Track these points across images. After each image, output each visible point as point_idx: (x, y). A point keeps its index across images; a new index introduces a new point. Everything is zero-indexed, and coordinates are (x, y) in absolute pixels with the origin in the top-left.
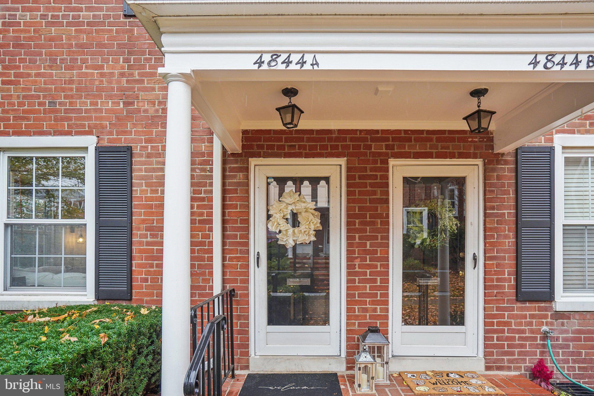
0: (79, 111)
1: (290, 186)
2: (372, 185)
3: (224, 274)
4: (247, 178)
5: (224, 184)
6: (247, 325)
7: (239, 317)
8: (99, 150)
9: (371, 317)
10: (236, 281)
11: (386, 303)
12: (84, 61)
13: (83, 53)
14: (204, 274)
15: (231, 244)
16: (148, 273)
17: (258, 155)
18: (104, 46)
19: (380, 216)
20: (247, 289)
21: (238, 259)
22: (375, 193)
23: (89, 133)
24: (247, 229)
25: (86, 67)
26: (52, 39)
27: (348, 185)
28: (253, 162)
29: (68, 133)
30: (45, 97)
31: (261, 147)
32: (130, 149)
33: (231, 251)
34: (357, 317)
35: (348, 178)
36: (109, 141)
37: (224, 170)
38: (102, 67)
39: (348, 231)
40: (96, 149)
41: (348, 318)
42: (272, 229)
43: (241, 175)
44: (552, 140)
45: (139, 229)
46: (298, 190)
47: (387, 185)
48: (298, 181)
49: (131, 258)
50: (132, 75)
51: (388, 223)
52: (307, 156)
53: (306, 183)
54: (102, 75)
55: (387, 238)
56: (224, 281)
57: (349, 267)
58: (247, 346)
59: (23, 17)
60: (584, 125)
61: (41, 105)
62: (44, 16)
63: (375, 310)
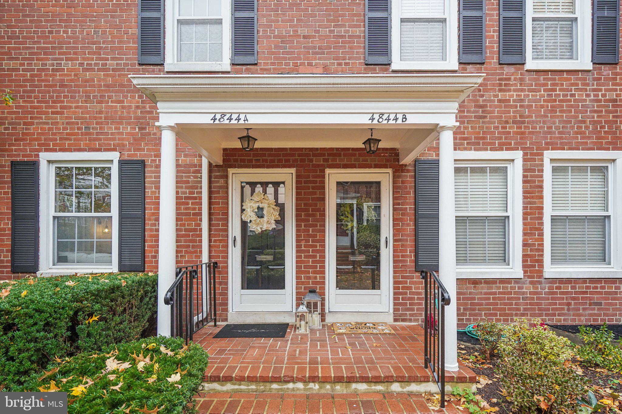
0: (107, 134)
1: (259, 189)
2: (313, 188)
3: (210, 251)
4: (227, 183)
5: (210, 187)
6: (227, 289)
7: (221, 283)
8: (121, 162)
9: (313, 283)
10: (218, 257)
11: (323, 272)
12: (110, 97)
13: (109, 91)
14: (196, 252)
15: (216, 230)
16: (156, 252)
17: (234, 166)
20: (227, 262)
21: (220, 241)
23: (114, 150)
24: (227, 220)
25: (112, 102)
26: (87, 81)
27: (297, 188)
28: (231, 171)
29: (99, 150)
30: (82, 123)
31: (236, 160)
32: (143, 162)
33: (215, 235)
34: (303, 283)
35: (297, 182)
36: (129, 156)
37: (210, 177)
38: (123, 102)
39: (297, 221)
40: (119, 161)
41: (297, 283)
42: (245, 218)
43: (222, 181)
44: (438, 155)
45: (150, 220)
46: (265, 192)
48: (265, 185)
49: (144, 241)
50: (144, 107)
51: (324, 215)
52: (268, 167)
53: (270, 186)
54: (123, 107)
55: (324, 226)
56: (210, 257)
57: (297, 246)
58: (227, 304)
59: (67, 65)
60: (463, 144)
61: (79, 129)
62: (81, 64)
63: (316, 278)
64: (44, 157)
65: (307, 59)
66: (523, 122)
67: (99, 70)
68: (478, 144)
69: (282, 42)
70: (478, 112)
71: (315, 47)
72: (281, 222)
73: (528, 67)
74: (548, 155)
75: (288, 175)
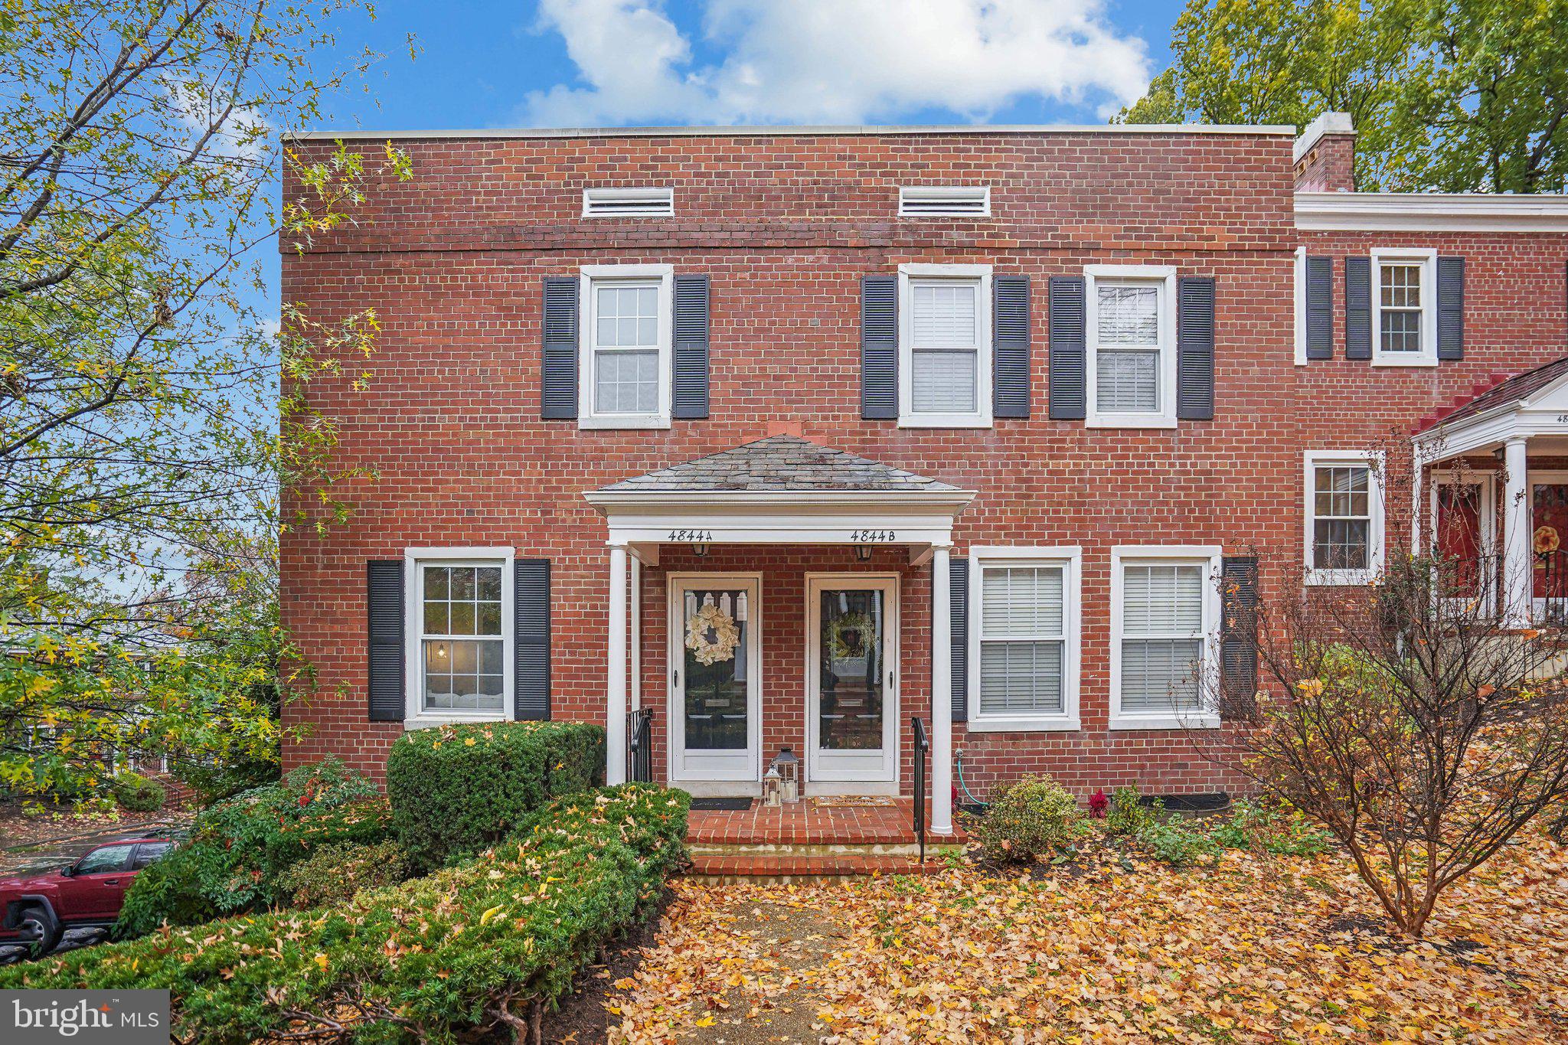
0: (497, 520)
1: (708, 600)
2: (787, 600)
3: (642, 693)
4: (665, 592)
5: (641, 599)
6: (665, 747)
7: (657, 739)
8: (517, 562)
9: (787, 739)
10: (653, 701)
11: (802, 724)
12: (502, 466)
13: (500, 458)
15: (649, 661)
16: (566, 693)
17: (674, 568)
18: (522, 450)
19: (796, 633)
20: (665, 709)
21: (656, 678)
22: (790, 608)
23: (507, 543)
24: (665, 646)
25: (505, 473)
26: (470, 443)
27: (765, 600)
28: (670, 575)
29: (486, 544)
30: (463, 505)
31: (677, 560)
32: (548, 561)
33: (649, 670)
34: (773, 739)
35: (765, 592)
36: (527, 552)
37: (642, 584)
38: (519, 473)
39: (765, 648)
40: (516, 561)
41: (765, 739)
42: (690, 643)
43: (658, 589)
44: (967, 552)
45: (557, 646)
46: (717, 604)
47: (802, 600)
48: (717, 594)
49: (549, 677)
50: (549, 481)
51: (803, 640)
52: (723, 570)
53: (725, 595)
54: (520, 481)
55: (803, 656)
56: (642, 701)
57: (765, 686)
58: (665, 770)
59: (442, 420)
60: (999, 536)
61: (459, 513)
62: (461, 419)
63: (791, 732)
64: (411, 553)
65: (780, 409)
66: (1083, 504)
67: (487, 427)
68: (1021, 535)
69: (744, 385)
70: (1020, 489)
71: (790, 393)
72: (740, 649)
73: (1090, 423)
74: (1117, 551)
75: (751, 581)
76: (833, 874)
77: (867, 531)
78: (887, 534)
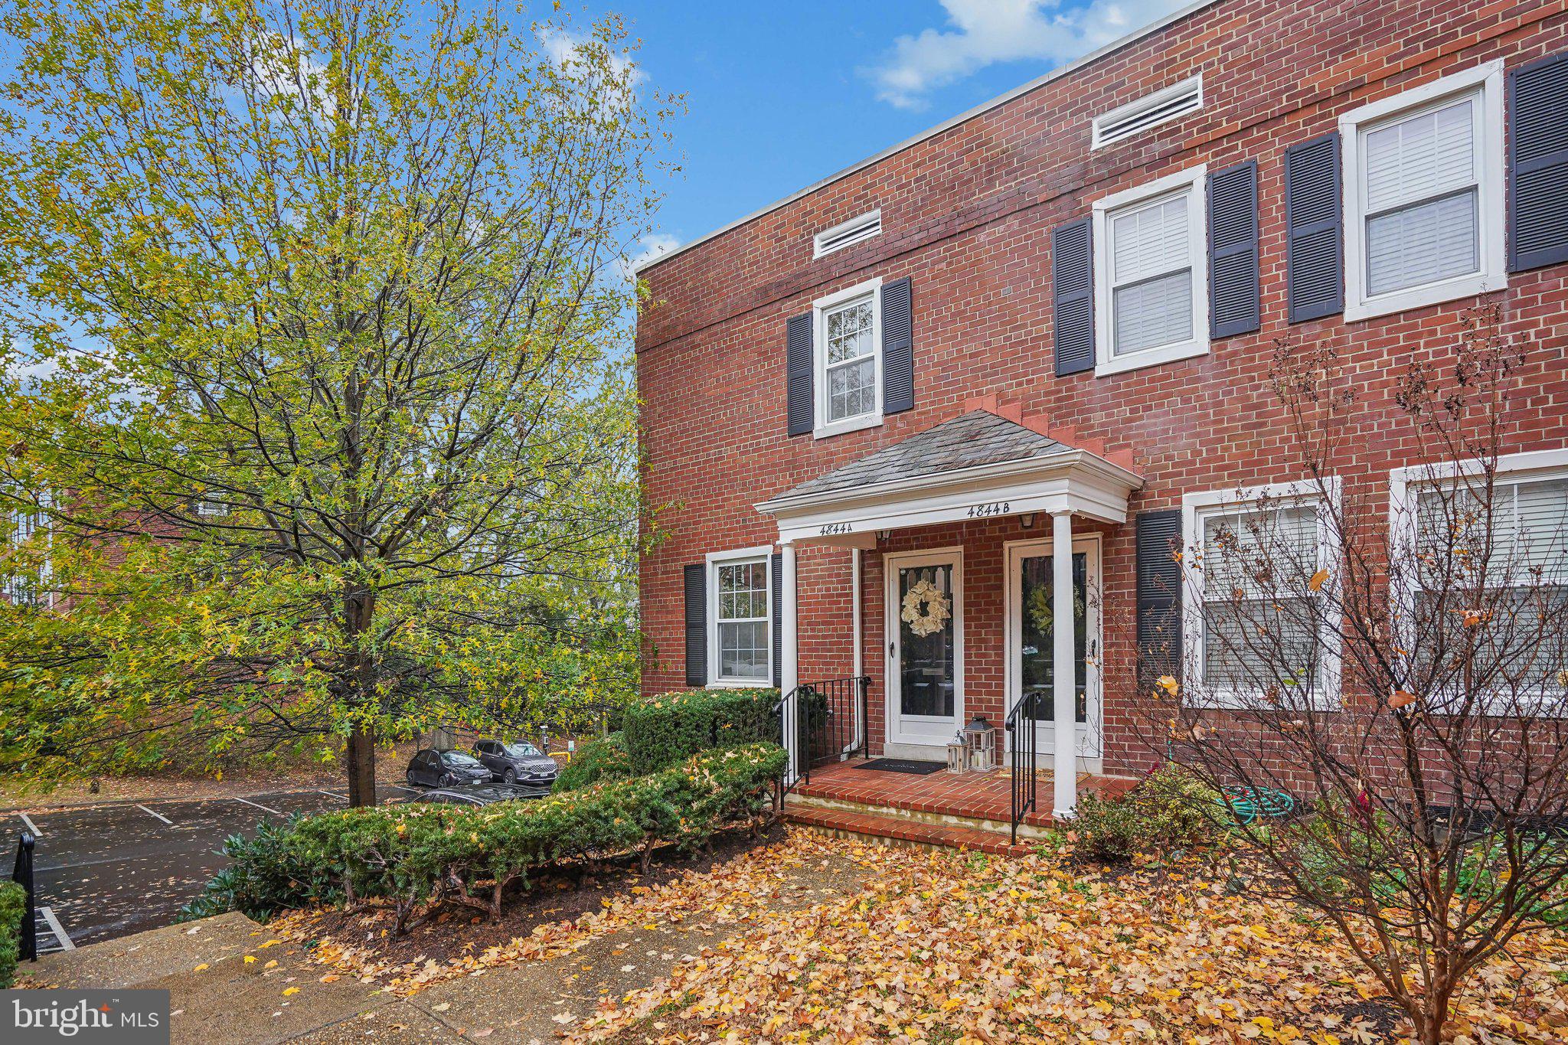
0: (761, 524)
2: (986, 571)
3: (862, 663)
4: (882, 572)
5: (861, 580)
6: (883, 713)
7: (875, 705)
8: (774, 557)
9: (987, 708)
10: (872, 670)
11: (1001, 694)
12: (763, 481)
13: (763, 474)
15: (870, 635)
16: (809, 663)
17: (889, 550)
18: (777, 465)
19: (993, 603)
20: (883, 678)
21: (875, 649)
22: (989, 579)
23: (767, 543)
24: (883, 622)
25: (765, 486)
26: (743, 466)
27: (966, 573)
28: (886, 556)
29: (754, 545)
30: (740, 516)
31: (891, 542)
33: (870, 642)
34: (973, 708)
35: (966, 565)
37: (862, 566)
39: (967, 619)
41: (966, 708)
42: (905, 618)
43: (876, 570)
44: (1180, 501)
46: (933, 578)
47: (1001, 570)
48: (933, 570)
51: (1002, 610)
52: (930, 547)
53: (940, 569)
55: (1001, 625)
56: (863, 670)
57: (967, 656)
58: (883, 732)
59: (727, 451)
60: (1222, 478)
61: (738, 522)
62: (738, 448)
63: (990, 701)
64: (710, 557)
65: (976, 386)
67: (754, 451)
68: (1251, 473)
69: (943, 370)
70: (1249, 417)
71: (985, 368)
72: (949, 624)
73: (1348, 317)
74: (1400, 475)
75: (953, 555)
76: (927, 841)
77: (982, 506)
78: (1001, 506)
